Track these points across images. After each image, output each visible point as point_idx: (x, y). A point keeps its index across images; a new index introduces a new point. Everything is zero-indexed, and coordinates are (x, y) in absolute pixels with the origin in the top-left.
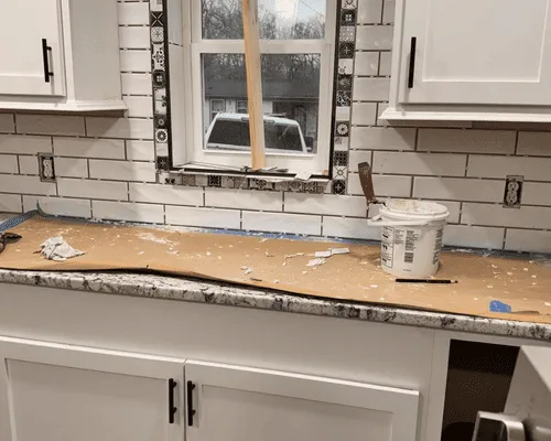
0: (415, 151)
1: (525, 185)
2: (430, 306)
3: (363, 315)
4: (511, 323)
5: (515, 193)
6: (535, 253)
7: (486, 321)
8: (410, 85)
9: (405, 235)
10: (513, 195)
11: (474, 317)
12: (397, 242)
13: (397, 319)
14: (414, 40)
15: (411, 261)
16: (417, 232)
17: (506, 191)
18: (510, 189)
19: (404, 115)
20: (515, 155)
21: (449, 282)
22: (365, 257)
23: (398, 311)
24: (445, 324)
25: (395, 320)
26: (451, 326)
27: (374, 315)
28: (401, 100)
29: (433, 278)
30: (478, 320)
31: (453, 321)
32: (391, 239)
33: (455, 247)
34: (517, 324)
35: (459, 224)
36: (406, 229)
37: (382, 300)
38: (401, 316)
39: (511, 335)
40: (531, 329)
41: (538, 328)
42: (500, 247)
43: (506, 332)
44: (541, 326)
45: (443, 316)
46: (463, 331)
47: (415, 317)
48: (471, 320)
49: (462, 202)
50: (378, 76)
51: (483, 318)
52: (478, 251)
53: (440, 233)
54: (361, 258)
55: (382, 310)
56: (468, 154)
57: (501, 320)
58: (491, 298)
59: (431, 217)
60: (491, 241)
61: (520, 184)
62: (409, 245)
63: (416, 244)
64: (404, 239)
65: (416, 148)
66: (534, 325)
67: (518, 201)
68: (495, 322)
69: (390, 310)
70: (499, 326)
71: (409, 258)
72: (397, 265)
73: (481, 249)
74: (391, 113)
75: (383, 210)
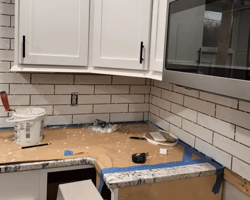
0: (31, 84)
1: (79, 96)
2: (37, 159)
3: (3, 170)
4: (72, 160)
5: (75, 100)
6: (85, 124)
7: (62, 161)
8: (24, 56)
9: (25, 125)
10: (74, 101)
11: (57, 160)
12: (22, 129)
13: (21, 169)
14: (24, 37)
15: (29, 137)
16: (31, 123)
17: (72, 99)
18: (73, 98)
19: (22, 69)
20: (74, 84)
21: (47, 144)
22: (6, 137)
23: (21, 165)
24: (44, 166)
25: (20, 170)
26: (47, 166)
27: (9, 169)
28: (20, 62)
29: (40, 144)
30: (59, 161)
31: (47, 164)
32: (19, 127)
33: (52, 126)
34: (75, 159)
35: (53, 115)
36: (26, 122)
37: (13, 161)
38: (23, 167)
39: (73, 165)
40: (81, 161)
41: (83, 160)
42: (71, 124)
43: (71, 165)
44: (85, 158)
45: (43, 163)
46: (52, 168)
47: (30, 166)
48: (56, 162)
49: (53, 105)
50: (10, 49)
51: (61, 160)
52: (62, 126)
53: (42, 122)
54: (4, 138)
55: (13, 166)
56: (55, 84)
57: (68, 160)
58: (65, 149)
59: (38, 115)
60: (67, 121)
61: (77, 96)
62: (28, 130)
63: (31, 129)
64: (25, 127)
65: (31, 82)
66: (82, 159)
67: (77, 103)
68: (66, 160)
69: (17, 165)
70: (68, 162)
71: (28, 136)
72: (22, 140)
73: (63, 125)
74: (16, 68)
75: (14, 114)
